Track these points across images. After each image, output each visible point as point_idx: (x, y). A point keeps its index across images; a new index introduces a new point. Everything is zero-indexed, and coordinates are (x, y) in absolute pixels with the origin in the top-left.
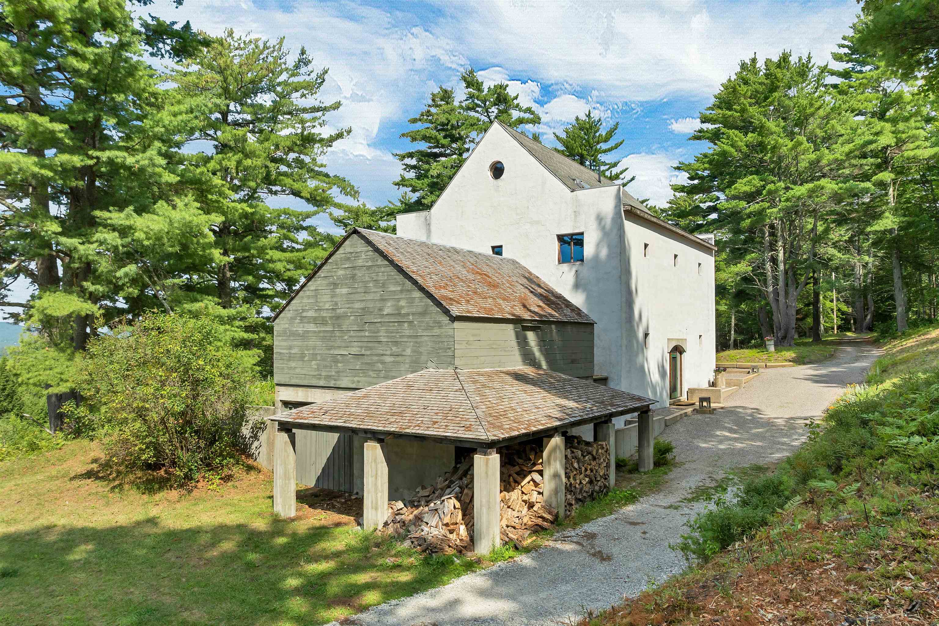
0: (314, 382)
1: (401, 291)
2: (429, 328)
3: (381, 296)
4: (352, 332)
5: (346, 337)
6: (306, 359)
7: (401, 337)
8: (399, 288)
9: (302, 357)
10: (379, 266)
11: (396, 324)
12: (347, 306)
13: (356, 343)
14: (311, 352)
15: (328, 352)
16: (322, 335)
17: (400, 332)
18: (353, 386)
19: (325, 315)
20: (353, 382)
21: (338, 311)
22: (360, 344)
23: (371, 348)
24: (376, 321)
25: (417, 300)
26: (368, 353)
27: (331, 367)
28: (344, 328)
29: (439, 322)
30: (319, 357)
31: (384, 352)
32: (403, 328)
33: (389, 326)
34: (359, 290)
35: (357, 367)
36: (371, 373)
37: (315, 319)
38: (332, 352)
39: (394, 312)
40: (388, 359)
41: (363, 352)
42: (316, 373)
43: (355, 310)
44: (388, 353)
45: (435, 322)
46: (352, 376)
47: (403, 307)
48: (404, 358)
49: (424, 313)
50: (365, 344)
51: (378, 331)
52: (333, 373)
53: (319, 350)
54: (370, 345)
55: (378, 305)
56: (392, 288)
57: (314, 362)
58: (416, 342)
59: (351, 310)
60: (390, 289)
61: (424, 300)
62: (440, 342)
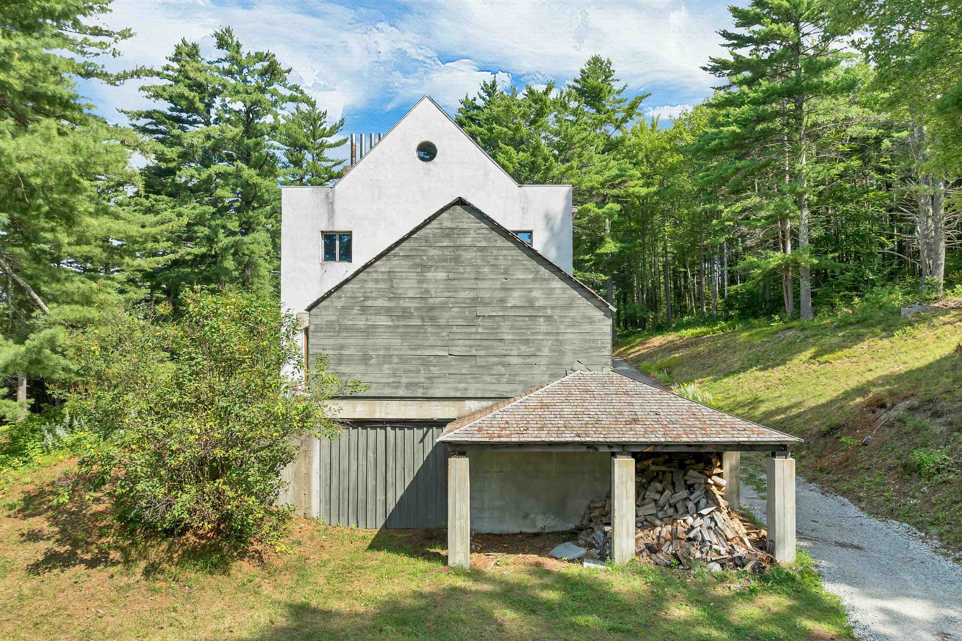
0: (387, 392)
1: (534, 280)
2: (574, 323)
3: (502, 284)
4: (455, 328)
5: (444, 334)
6: (373, 361)
7: (533, 334)
8: (531, 276)
9: (365, 359)
10: (500, 248)
11: (527, 319)
12: (447, 294)
13: (461, 342)
14: (382, 352)
15: (413, 352)
16: (401, 330)
17: (533, 329)
18: (458, 394)
19: (407, 305)
20: (457, 389)
21: (431, 301)
22: (468, 343)
23: (487, 348)
24: (494, 314)
25: (558, 291)
26: (482, 353)
27: (418, 372)
28: (442, 322)
29: (590, 318)
30: (395, 360)
31: (508, 352)
32: (537, 323)
33: (515, 321)
34: (466, 276)
35: (464, 371)
36: (488, 379)
37: (388, 310)
38: (419, 352)
39: (523, 304)
40: (514, 360)
41: (474, 352)
42: (391, 380)
43: (459, 300)
44: (515, 353)
45: (584, 317)
46: (455, 382)
47: (537, 299)
48: (539, 359)
49: (569, 306)
50: (478, 343)
51: (499, 327)
52: (423, 380)
53: (396, 350)
54: (485, 343)
55: (499, 295)
56: (520, 275)
57: (386, 366)
58: (557, 340)
59: (453, 300)
60: (515, 277)
61: (568, 292)
62: (590, 340)
